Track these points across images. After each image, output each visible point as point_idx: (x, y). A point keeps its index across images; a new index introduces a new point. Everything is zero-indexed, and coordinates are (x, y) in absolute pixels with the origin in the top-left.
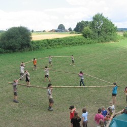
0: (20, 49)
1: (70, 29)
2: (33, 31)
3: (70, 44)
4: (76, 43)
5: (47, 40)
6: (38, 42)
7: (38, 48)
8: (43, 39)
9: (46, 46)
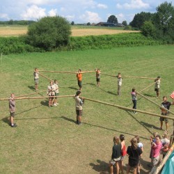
0: (54, 47)
1: (124, 23)
2: (73, 23)
3: (122, 44)
4: (132, 43)
5: (92, 37)
6: (80, 39)
7: (79, 47)
8: (87, 35)
9: (90, 44)
